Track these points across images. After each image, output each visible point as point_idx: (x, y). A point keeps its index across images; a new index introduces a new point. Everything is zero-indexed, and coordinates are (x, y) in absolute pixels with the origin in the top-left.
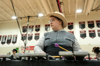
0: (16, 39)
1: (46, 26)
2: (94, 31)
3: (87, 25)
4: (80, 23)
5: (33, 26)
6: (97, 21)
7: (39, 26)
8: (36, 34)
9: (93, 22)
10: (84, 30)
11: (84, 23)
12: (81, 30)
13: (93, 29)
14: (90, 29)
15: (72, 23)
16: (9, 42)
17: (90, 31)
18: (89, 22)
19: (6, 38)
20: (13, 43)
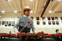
0: (14, 24)
3: (51, 19)
4: (48, 17)
9: (54, 17)
10: (50, 21)
11: (50, 17)
13: (54, 21)
14: (53, 21)
15: (44, 17)
16: (10, 25)
17: (53, 22)
18: (52, 17)
19: (8, 23)
20: (12, 25)
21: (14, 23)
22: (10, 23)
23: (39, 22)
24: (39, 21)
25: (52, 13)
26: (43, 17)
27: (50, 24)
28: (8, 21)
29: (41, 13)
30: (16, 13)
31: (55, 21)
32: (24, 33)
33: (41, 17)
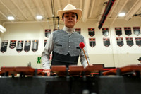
2: (131, 39)
3: (123, 32)
4: (116, 29)
9: (129, 28)
10: (121, 36)
11: (120, 28)
12: (117, 37)
13: (130, 36)
14: (127, 36)
15: (107, 29)
16: (27, 49)
17: (127, 39)
18: (125, 28)
19: (22, 44)
20: (33, 50)
21: (37, 43)
22: (28, 45)
23: (94, 39)
24: (94, 37)
25: (125, 17)
26: (103, 29)
27: (120, 43)
28: (24, 39)
29: (100, 18)
30: (40, 20)
31: (134, 36)
32: (64, 66)
33: (100, 27)
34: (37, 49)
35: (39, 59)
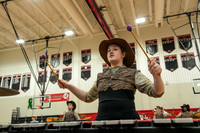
0: (28, 82)
1: (83, 52)
3: (160, 47)
4: (147, 43)
5: (59, 56)
6: (180, 38)
7: (71, 54)
8: (64, 70)
9: (172, 39)
10: (156, 55)
11: (156, 41)
15: (133, 45)
18: (163, 40)
19: (9, 81)
20: (23, 89)
21: (29, 79)
28: (12, 74)
34: (28, 88)
35: (30, 102)
